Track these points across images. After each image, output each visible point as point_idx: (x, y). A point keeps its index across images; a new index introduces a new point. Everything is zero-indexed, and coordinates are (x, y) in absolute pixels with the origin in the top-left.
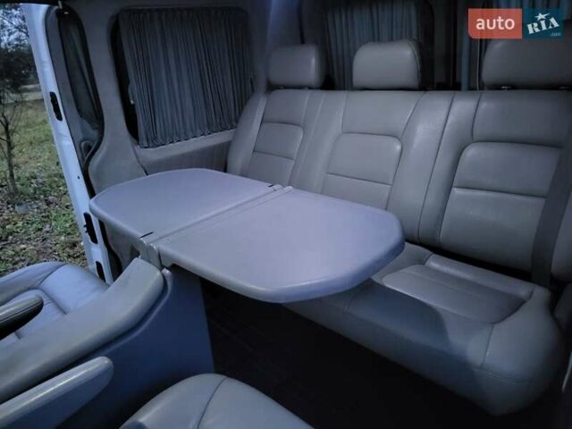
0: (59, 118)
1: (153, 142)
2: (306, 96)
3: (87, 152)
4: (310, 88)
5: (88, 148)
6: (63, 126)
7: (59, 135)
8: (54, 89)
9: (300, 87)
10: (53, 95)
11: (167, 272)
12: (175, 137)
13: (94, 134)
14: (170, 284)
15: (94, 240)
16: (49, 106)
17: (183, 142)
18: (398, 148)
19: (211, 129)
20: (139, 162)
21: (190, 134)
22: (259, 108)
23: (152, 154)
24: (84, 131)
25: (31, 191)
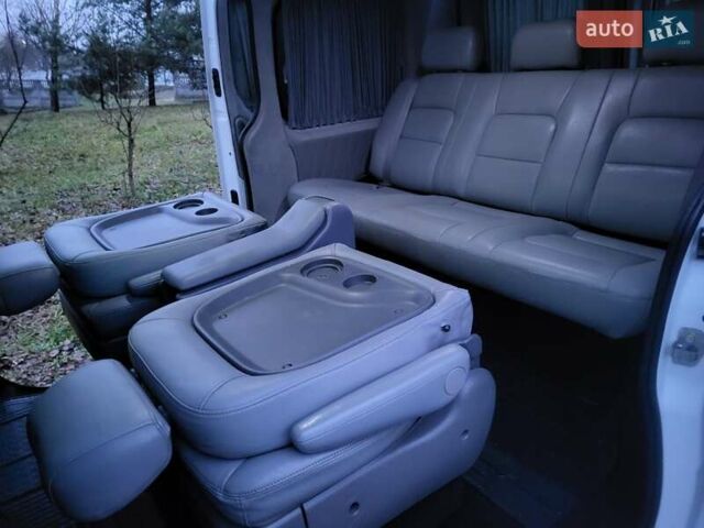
0: (219, 94)
1: (302, 124)
2: (462, 77)
3: (240, 129)
4: (465, 71)
5: (242, 125)
6: (220, 103)
7: (216, 111)
9: (455, 71)
10: (215, 71)
12: (322, 122)
13: (249, 114)
16: (210, 83)
17: (329, 127)
18: (552, 127)
19: (358, 115)
20: (288, 142)
21: (336, 119)
22: (409, 92)
23: (300, 136)
24: (239, 107)
25: (147, 196)
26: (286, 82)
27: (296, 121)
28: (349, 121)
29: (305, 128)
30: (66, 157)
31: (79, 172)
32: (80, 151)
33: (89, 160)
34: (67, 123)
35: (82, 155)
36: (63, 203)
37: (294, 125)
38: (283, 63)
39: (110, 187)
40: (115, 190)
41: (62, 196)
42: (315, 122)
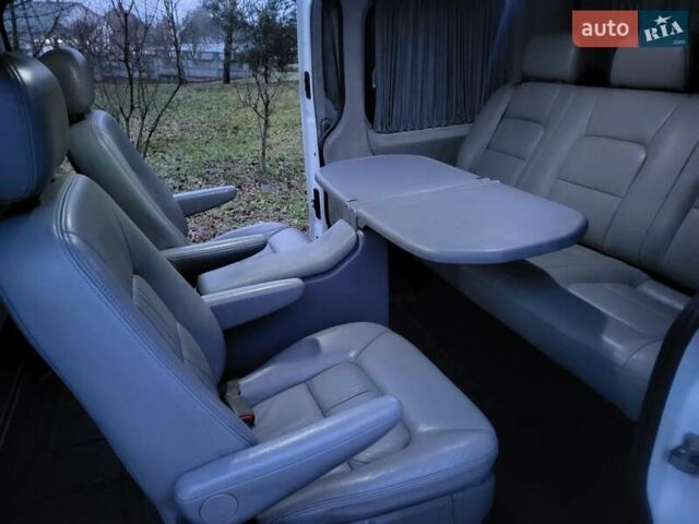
0: (309, 97)
1: (388, 128)
2: (558, 89)
3: (325, 130)
4: (564, 82)
5: (327, 126)
6: (310, 105)
7: (306, 112)
8: (308, 69)
9: (553, 80)
10: (307, 74)
11: (361, 233)
12: (410, 125)
13: (335, 114)
14: (361, 244)
15: (319, 216)
16: (302, 85)
17: (418, 132)
18: (643, 156)
19: (449, 121)
20: (370, 146)
21: (426, 123)
22: (503, 100)
23: (384, 140)
24: (327, 110)
25: (278, 172)
26: (374, 86)
27: (382, 125)
28: (439, 125)
29: (391, 132)
30: (222, 130)
31: (229, 144)
32: (234, 123)
33: (240, 133)
34: (232, 96)
35: (236, 128)
36: (208, 172)
37: (379, 129)
38: (373, 67)
39: (250, 161)
40: (253, 164)
41: (210, 166)
42: (402, 127)
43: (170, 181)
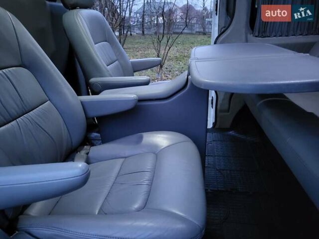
0: (217, 14)
1: (263, 35)
6: (216, 19)
7: (215, 24)
11: (190, 77)
12: (279, 33)
19: (309, 32)
26: (256, 6)
28: (301, 35)
29: (265, 37)
37: (257, 34)
42: (274, 34)
43: (177, 72)
